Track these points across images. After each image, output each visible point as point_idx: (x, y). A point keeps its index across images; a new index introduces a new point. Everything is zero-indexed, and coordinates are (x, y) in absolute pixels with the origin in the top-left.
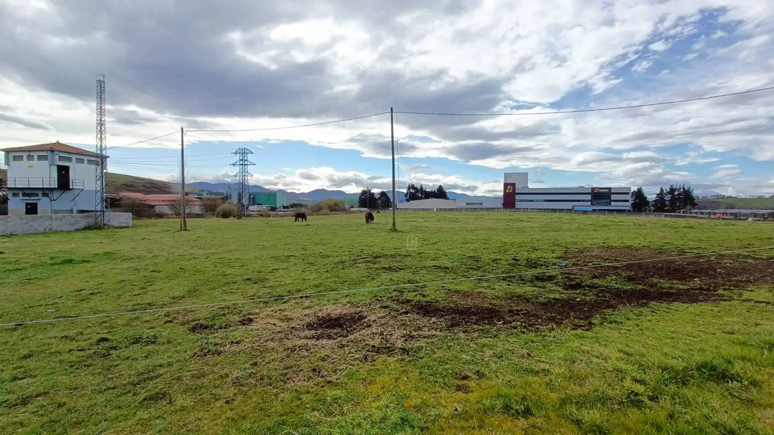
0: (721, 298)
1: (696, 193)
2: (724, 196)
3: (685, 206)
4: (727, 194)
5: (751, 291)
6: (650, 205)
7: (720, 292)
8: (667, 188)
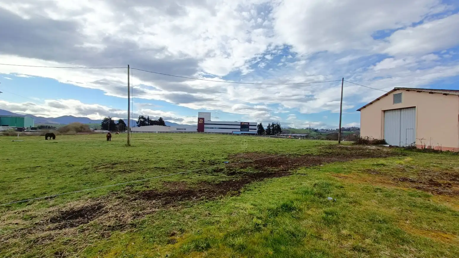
0: (290, 174)
1: (282, 126)
2: (291, 128)
3: (278, 132)
4: (292, 127)
5: (299, 169)
6: (265, 131)
7: (290, 171)
8: (271, 124)
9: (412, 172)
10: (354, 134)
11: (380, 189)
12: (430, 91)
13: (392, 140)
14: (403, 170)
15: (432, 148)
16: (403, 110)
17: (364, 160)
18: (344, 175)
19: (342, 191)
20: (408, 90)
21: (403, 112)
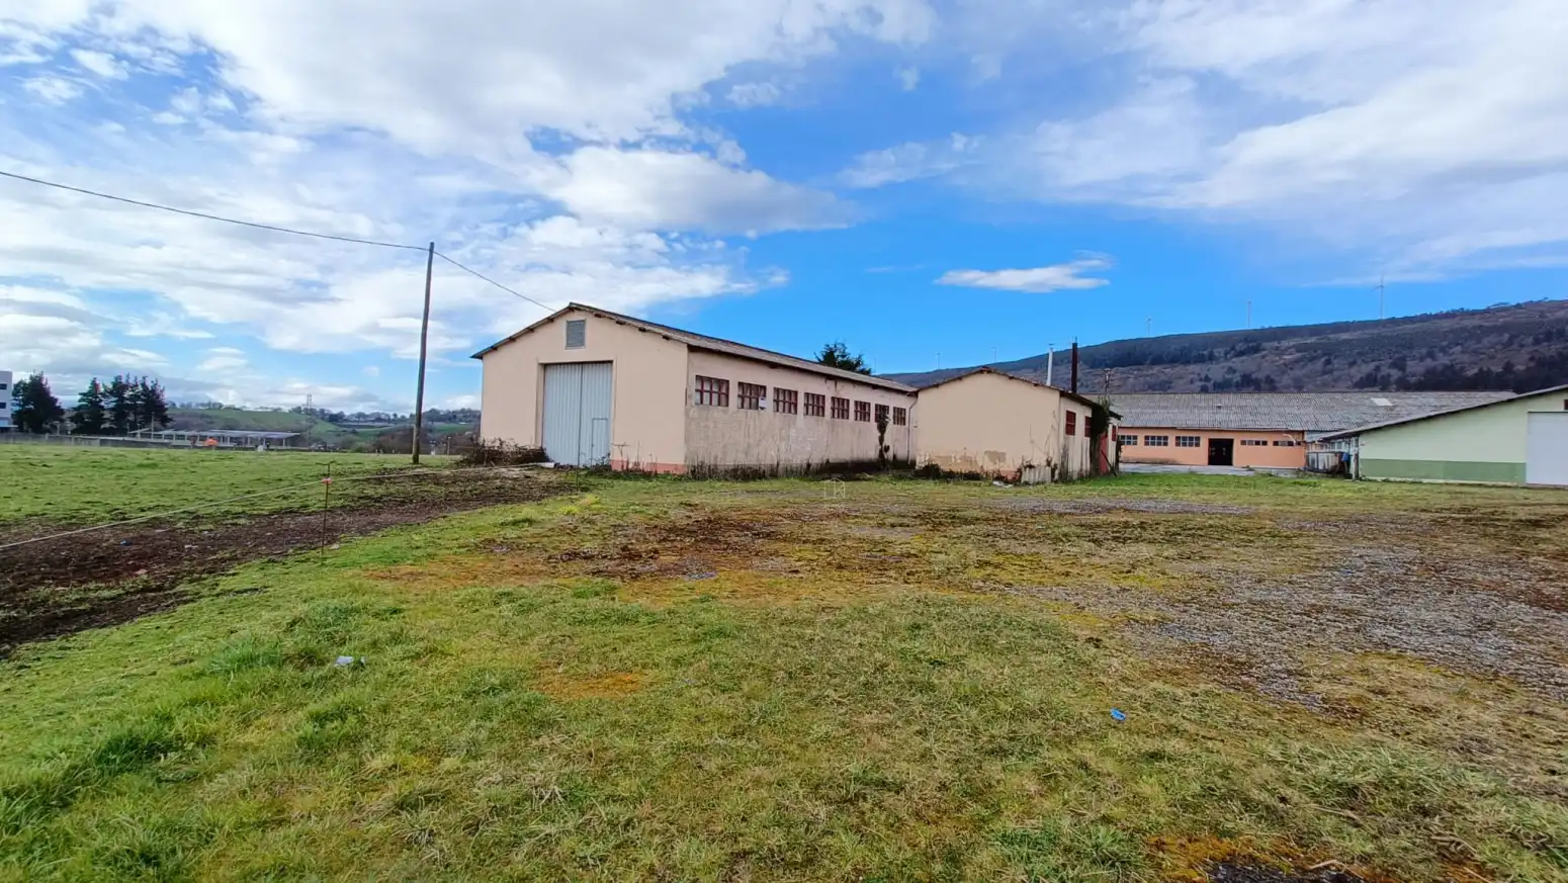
0: (182, 599)
1: (168, 396)
2: (221, 406)
3: (147, 421)
4: (226, 403)
5: (234, 574)
6: (64, 417)
7: (180, 588)
8: (106, 382)
9: (592, 532)
10: (467, 431)
11: (508, 594)
12: (640, 325)
13: (562, 452)
14: (575, 530)
15: (641, 467)
16: (586, 366)
17: (481, 513)
18: (410, 569)
19: (394, 624)
20: (599, 314)
21: (588, 370)
